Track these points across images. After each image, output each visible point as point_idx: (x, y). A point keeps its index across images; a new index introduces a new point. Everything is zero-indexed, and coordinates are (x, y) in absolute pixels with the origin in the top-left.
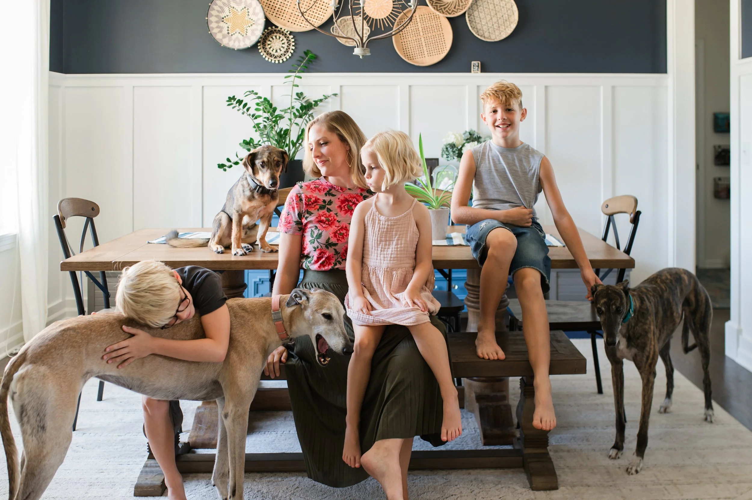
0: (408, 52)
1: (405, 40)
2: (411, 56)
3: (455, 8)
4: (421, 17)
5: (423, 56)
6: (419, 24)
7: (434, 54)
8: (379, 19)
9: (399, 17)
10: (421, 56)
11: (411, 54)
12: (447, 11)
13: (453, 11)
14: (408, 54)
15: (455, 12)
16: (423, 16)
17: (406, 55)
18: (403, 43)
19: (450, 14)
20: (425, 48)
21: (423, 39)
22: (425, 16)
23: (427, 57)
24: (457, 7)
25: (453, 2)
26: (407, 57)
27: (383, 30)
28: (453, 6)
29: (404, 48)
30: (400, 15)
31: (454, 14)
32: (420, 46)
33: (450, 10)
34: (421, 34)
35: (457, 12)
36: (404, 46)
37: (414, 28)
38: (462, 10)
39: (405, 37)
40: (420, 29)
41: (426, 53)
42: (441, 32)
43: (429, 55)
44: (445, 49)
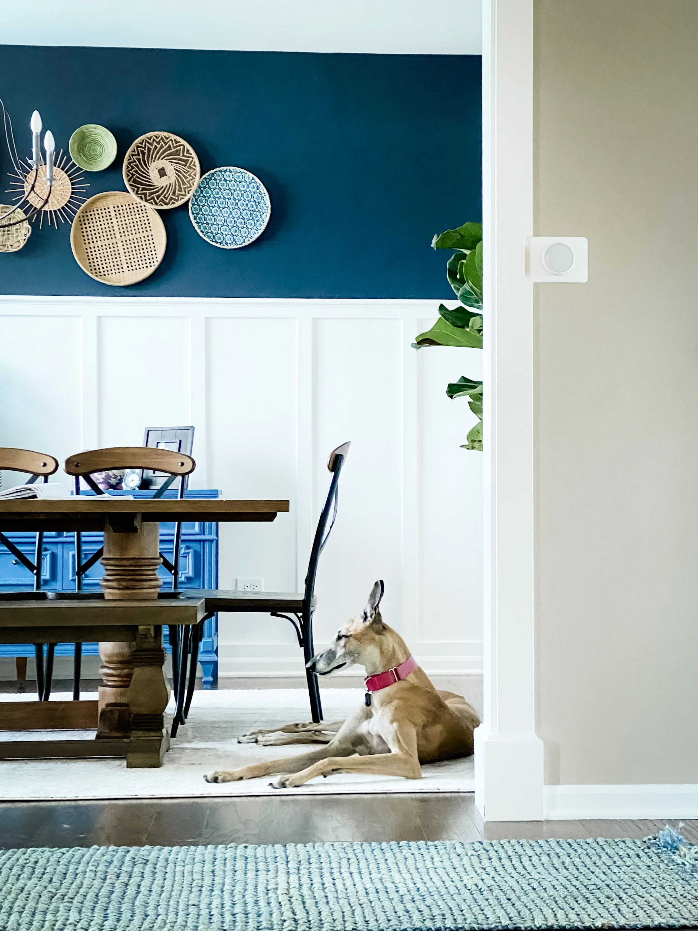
0: (96, 264)
1: (92, 245)
2: (102, 270)
3: (174, 193)
4: (116, 209)
5: (121, 270)
6: (114, 220)
7: (138, 267)
8: (51, 212)
9: (81, 208)
10: (117, 271)
11: (101, 266)
12: (162, 200)
13: (171, 198)
14: (97, 267)
15: (175, 200)
16: (120, 208)
17: (93, 268)
18: (89, 250)
19: (167, 204)
20: (123, 258)
21: (120, 244)
22: (124, 208)
23: (126, 272)
24: (177, 192)
25: (170, 184)
26: (94, 271)
27: (56, 228)
28: (171, 192)
29: (91, 257)
30: (83, 205)
31: (173, 203)
32: (116, 254)
33: (166, 199)
34: (118, 235)
35: (177, 201)
36: (90, 254)
37: (107, 226)
38: (185, 195)
39: (91, 241)
40: (116, 228)
41: (125, 266)
42: (149, 233)
43: (130, 268)
44: (155, 260)
